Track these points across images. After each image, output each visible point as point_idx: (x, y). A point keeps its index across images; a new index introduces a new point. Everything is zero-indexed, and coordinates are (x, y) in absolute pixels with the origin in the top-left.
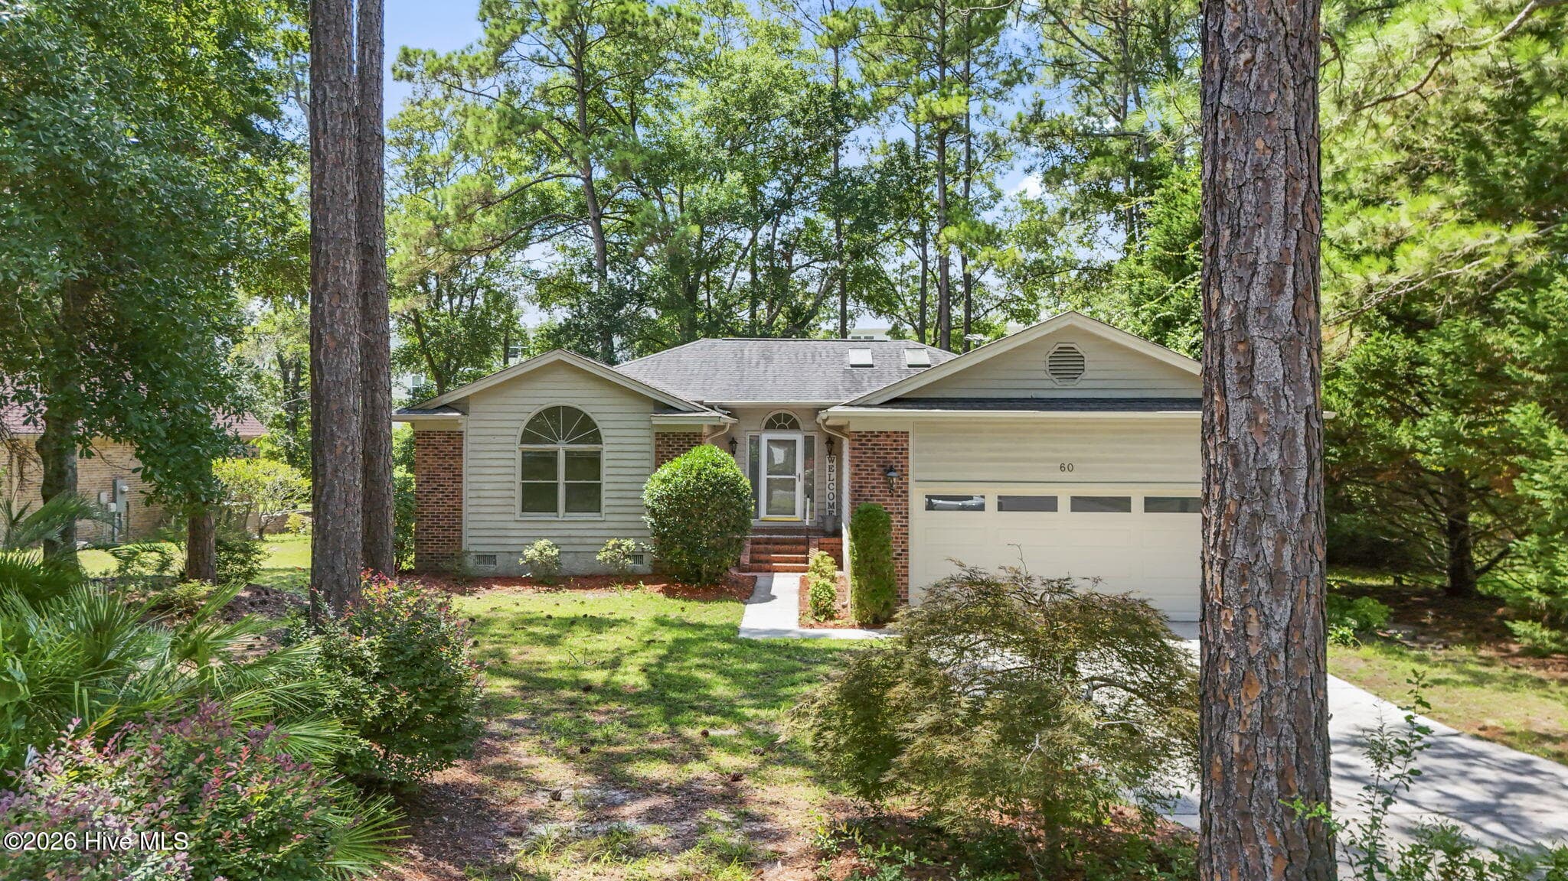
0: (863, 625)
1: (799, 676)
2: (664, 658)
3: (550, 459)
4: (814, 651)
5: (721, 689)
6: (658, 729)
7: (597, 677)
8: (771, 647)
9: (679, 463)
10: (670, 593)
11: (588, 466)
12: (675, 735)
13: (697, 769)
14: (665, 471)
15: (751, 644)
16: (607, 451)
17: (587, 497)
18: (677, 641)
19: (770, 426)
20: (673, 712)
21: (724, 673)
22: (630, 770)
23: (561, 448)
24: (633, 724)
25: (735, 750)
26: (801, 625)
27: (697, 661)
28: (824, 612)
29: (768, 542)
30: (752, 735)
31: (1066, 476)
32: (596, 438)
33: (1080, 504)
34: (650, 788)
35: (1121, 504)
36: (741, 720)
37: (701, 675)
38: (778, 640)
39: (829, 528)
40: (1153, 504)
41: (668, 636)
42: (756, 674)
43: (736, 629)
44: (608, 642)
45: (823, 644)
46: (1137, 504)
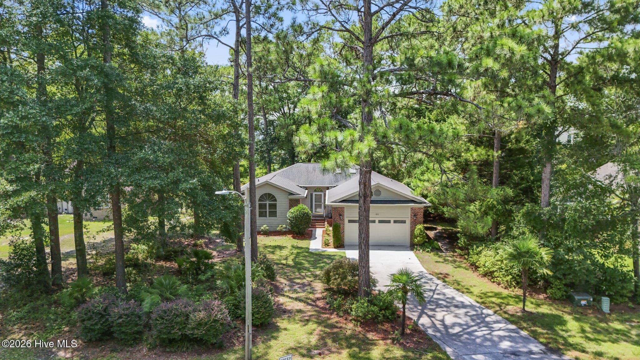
0: (335, 248)
1: (321, 262)
2: (296, 257)
3: (265, 205)
4: (324, 255)
5: (307, 265)
6: (297, 273)
7: (284, 262)
8: (316, 254)
9: (295, 208)
10: (294, 238)
11: (273, 206)
12: (300, 274)
13: (304, 281)
14: (292, 210)
15: (312, 253)
16: (278, 203)
17: (273, 214)
18: (298, 253)
19: (315, 191)
20: (299, 269)
21: (307, 261)
22: (295, 281)
23: (268, 203)
24: (294, 273)
25: (310, 277)
26: (322, 248)
27: (301, 258)
28: (327, 244)
29: (315, 220)
30: (313, 275)
31: (377, 216)
32: (275, 200)
33: (380, 222)
34: (298, 284)
35: (389, 222)
36: (311, 271)
37: (303, 261)
38: (317, 252)
39: (330, 216)
40: (395, 222)
41: (295, 251)
42: (313, 261)
43: (309, 249)
44: (285, 252)
45: (326, 253)
46: (392, 222)
